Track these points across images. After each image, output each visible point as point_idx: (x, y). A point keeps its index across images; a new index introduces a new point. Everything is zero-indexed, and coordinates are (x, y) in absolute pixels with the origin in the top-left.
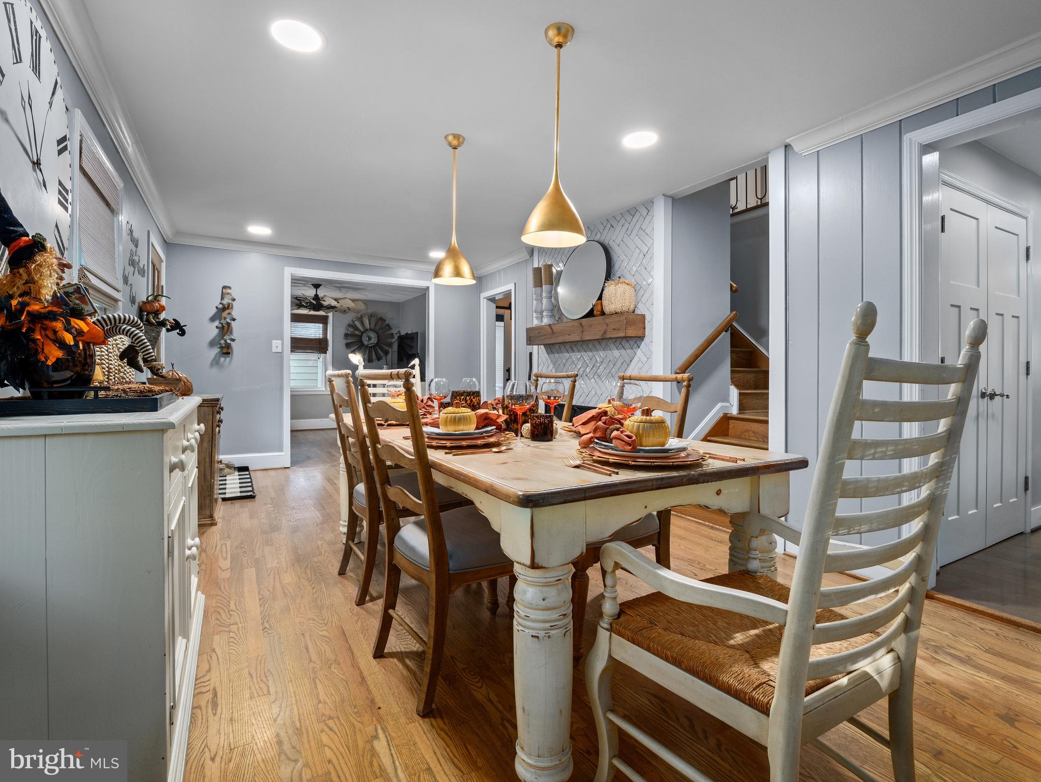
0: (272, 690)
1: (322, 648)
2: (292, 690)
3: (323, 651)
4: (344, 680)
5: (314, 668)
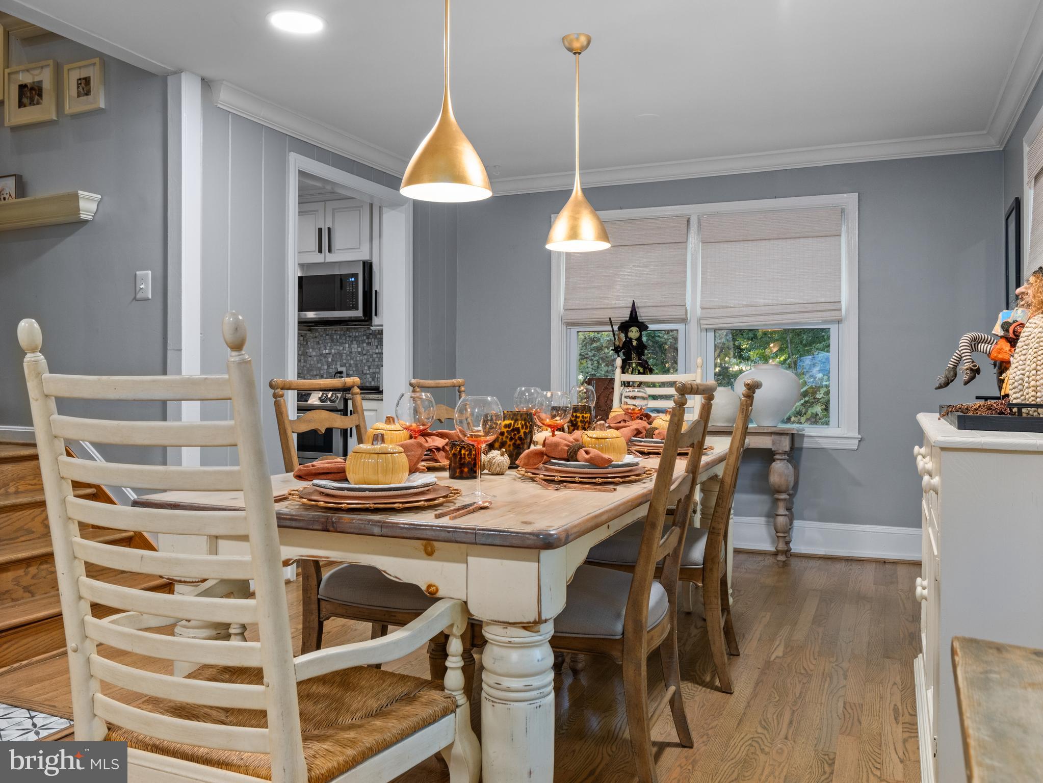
0: (841, 704)
1: (775, 717)
2: (824, 698)
3: (776, 715)
4: (775, 689)
5: (793, 705)
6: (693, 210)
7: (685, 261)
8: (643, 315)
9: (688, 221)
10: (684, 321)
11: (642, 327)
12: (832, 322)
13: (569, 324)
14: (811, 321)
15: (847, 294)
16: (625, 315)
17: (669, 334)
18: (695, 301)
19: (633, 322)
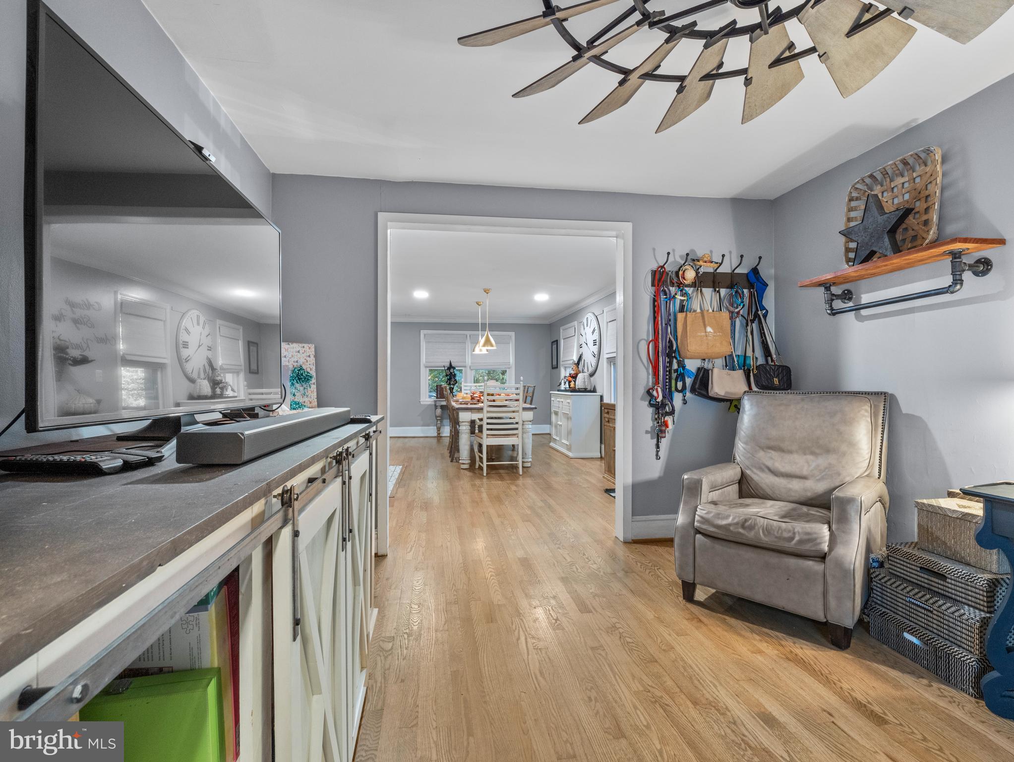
6: (469, 333)
7: (465, 348)
9: (467, 336)
10: (465, 367)
11: (454, 368)
12: (507, 368)
13: (426, 367)
14: (501, 367)
15: (512, 360)
17: (460, 371)
18: (469, 361)
19: (451, 367)
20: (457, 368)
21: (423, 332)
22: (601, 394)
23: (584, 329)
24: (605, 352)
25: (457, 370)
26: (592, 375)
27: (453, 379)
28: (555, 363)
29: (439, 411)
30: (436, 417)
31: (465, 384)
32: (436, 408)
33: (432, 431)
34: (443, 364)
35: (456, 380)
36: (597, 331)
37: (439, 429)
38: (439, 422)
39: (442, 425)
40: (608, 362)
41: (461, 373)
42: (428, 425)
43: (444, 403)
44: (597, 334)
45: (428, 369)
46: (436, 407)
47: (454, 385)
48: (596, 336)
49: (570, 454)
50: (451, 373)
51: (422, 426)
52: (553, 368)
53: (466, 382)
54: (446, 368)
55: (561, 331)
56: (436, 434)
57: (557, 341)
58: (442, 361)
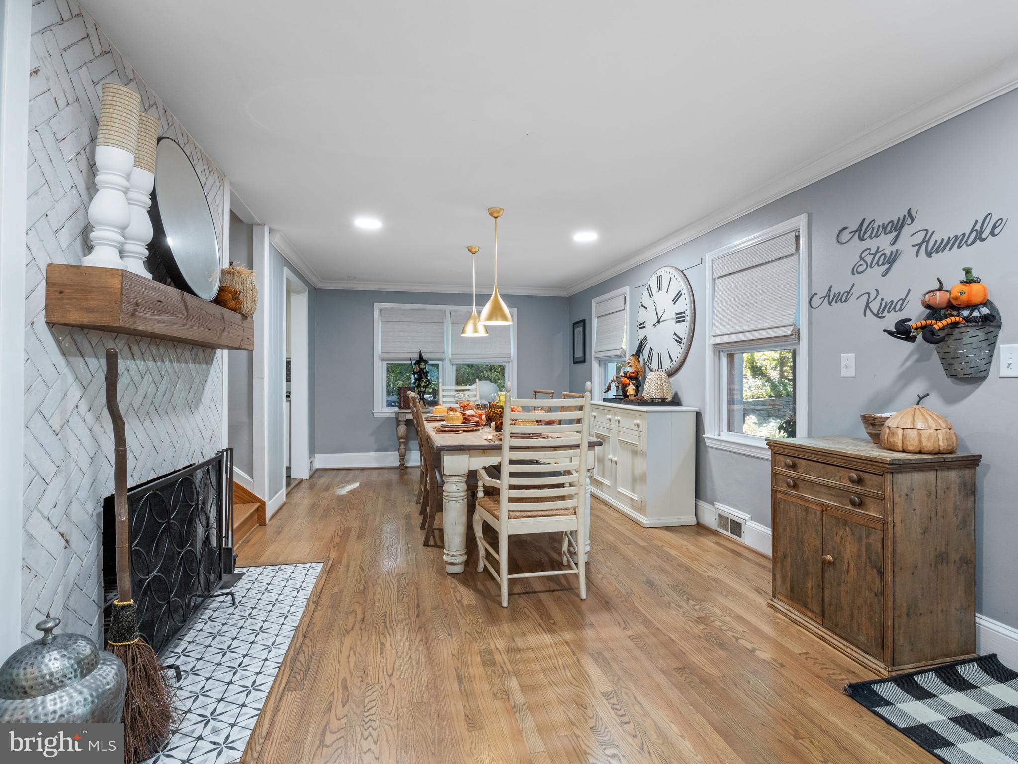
6: (448, 308)
7: (444, 331)
8: (425, 357)
9: (445, 313)
10: (443, 360)
11: (426, 362)
12: (506, 362)
13: (383, 360)
14: (497, 361)
15: (513, 350)
16: (416, 356)
17: (437, 365)
18: (448, 351)
19: (421, 360)
20: (430, 362)
21: (377, 306)
22: (697, 409)
23: (651, 296)
24: (708, 333)
25: (433, 365)
26: (671, 374)
27: (425, 379)
28: (579, 354)
29: (402, 429)
30: (399, 438)
31: (444, 388)
32: (398, 425)
33: (391, 459)
34: (408, 356)
35: (428, 380)
36: (686, 296)
37: (402, 457)
38: (402, 447)
39: (407, 449)
40: (714, 352)
41: (438, 368)
42: (386, 450)
43: (410, 417)
44: (687, 302)
45: (385, 363)
46: (398, 423)
47: (425, 387)
48: (683, 305)
49: (644, 520)
50: (422, 369)
51: (377, 450)
52: (576, 362)
53: (444, 385)
54: (414, 362)
55: (594, 304)
56: (397, 464)
57: (584, 321)
58: (407, 352)
